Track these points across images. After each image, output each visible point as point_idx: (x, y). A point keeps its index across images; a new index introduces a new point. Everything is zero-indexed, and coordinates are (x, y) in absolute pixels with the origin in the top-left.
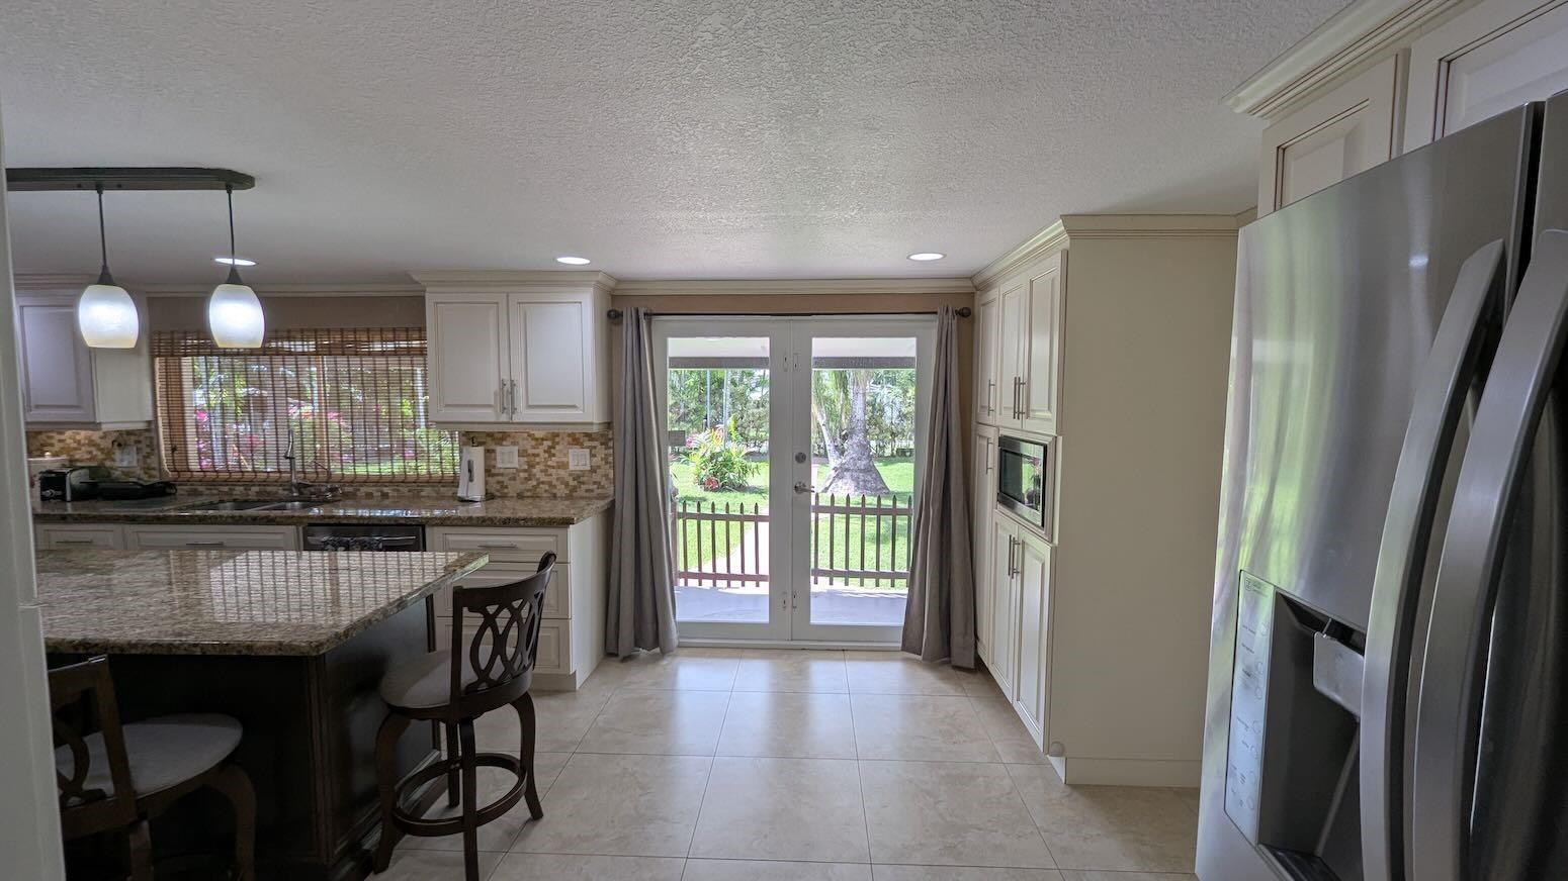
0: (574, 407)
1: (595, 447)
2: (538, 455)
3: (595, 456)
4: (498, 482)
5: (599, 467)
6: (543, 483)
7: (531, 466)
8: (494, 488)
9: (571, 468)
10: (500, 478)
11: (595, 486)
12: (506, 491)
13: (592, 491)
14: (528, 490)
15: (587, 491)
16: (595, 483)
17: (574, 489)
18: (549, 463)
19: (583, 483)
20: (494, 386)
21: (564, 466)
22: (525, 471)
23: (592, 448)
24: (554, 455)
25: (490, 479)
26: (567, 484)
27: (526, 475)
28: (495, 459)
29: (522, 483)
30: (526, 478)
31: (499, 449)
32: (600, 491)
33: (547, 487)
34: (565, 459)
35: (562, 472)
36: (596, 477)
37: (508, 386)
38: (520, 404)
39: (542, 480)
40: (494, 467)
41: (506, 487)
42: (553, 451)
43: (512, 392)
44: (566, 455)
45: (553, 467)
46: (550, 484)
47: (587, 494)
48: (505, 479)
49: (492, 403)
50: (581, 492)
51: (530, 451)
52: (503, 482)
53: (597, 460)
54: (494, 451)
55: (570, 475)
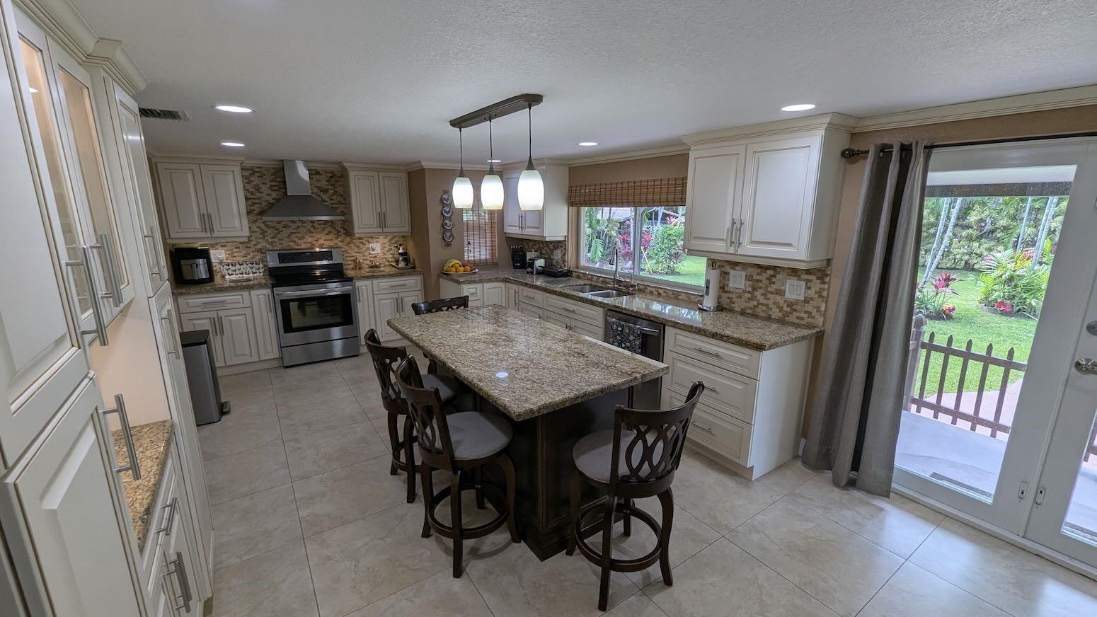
0: (790, 245)
1: (811, 281)
2: (761, 281)
3: (810, 288)
4: (729, 298)
5: (812, 299)
6: (762, 304)
7: (754, 289)
8: (725, 302)
9: (787, 295)
10: (731, 295)
11: (806, 315)
12: (733, 305)
13: (803, 319)
14: (750, 308)
15: (798, 318)
16: (806, 312)
17: (787, 314)
18: (769, 289)
19: (796, 310)
20: (728, 224)
21: (780, 293)
22: (749, 292)
23: (808, 281)
24: (774, 283)
25: (723, 294)
26: (781, 309)
27: (750, 296)
28: (728, 280)
29: (746, 302)
30: (749, 298)
31: (732, 272)
32: (809, 320)
33: (764, 308)
34: (783, 288)
35: (778, 298)
36: (809, 308)
37: (738, 224)
38: (745, 239)
39: (761, 302)
40: (727, 286)
41: (734, 303)
42: (773, 280)
43: (740, 230)
44: (784, 284)
45: (772, 293)
46: (767, 305)
47: (797, 321)
48: (733, 296)
49: (725, 238)
50: (792, 318)
51: (755, 277)
52: (731, 298)
53: (811, 293)
54: (728, 273)
55: (785, 301)
